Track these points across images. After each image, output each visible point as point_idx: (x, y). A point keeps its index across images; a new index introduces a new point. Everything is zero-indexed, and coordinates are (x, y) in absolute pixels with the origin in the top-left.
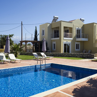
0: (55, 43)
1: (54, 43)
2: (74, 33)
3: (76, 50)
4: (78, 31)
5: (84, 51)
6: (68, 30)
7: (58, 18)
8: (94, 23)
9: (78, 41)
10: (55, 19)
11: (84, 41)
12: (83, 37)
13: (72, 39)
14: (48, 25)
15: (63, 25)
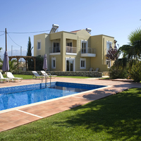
0: (55, 59)
1: (53, 59)
2: (79, 47)
3: (81, 68)
4: (84, 44)
5: (91, 69)
6: (71, 43)
7: (58, 27)
8: (102, 35)
9: (83, 57)
10: (54, 28)
11: (90, 57)
12: (90, 52)
13: (76, 54)
14: (46, 36)
15: (65, 36)
